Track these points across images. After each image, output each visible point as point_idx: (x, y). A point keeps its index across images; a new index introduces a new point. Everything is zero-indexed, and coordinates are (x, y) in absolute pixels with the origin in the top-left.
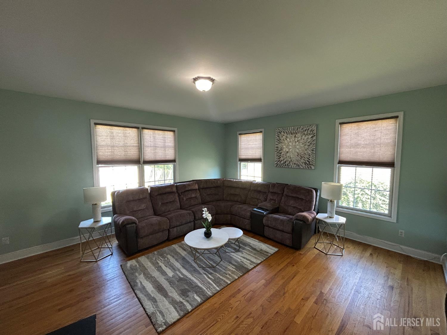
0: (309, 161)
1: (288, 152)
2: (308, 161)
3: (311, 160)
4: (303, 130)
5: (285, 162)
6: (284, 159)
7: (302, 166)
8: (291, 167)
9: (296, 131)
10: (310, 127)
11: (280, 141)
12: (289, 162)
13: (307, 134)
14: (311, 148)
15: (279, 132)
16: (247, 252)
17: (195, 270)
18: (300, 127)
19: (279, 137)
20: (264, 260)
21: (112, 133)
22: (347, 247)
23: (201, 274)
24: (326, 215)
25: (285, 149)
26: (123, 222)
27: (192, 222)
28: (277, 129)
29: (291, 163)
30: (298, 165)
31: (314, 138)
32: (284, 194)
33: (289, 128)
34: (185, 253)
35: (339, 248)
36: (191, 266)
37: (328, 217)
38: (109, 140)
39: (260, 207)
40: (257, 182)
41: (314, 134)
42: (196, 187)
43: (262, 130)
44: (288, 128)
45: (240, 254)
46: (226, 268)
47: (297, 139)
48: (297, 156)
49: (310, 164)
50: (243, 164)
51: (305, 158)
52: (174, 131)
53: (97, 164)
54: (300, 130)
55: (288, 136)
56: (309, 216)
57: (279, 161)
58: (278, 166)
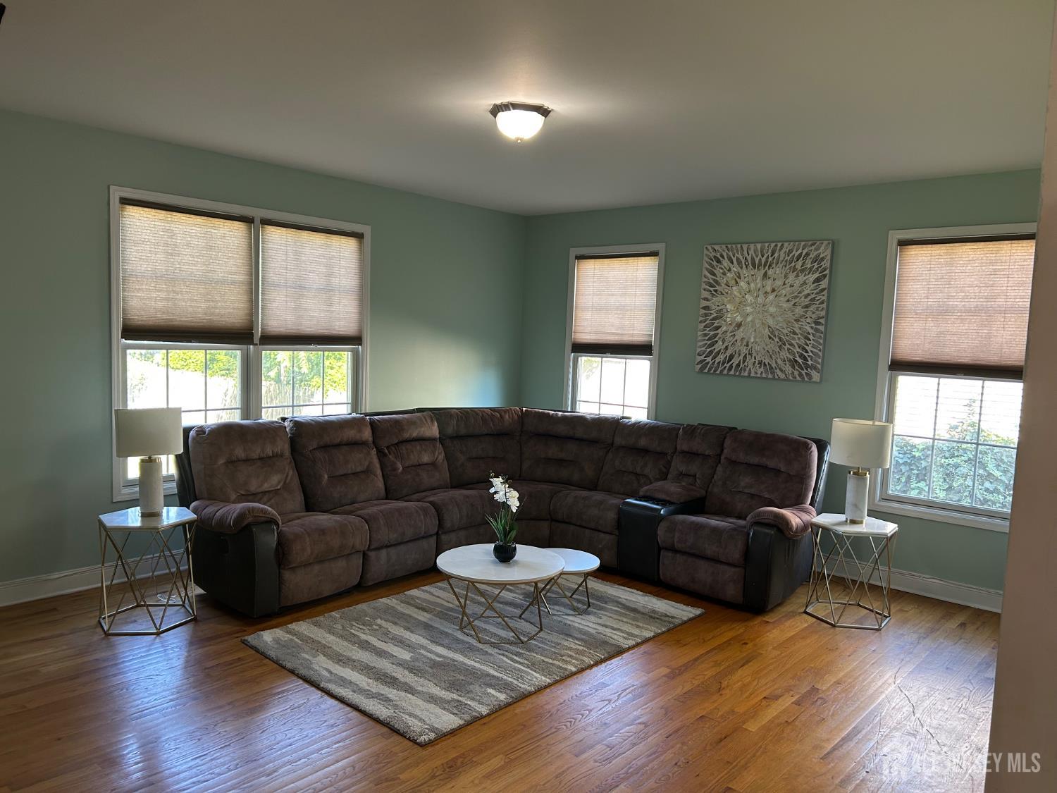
0: (806, 354)
1: (739, 325)
2: (801, 356)
3: (811, 354)
4: (791, 256)
5: (731, 357)
6: (726, 348)
7: (781, 370)
8: (750, 373)
9: (768, 257)
10: (813, 247)
11: (717, 288)
12: (741, 358)
13: (802, 271)
14: (814, 316)
15: (715, 257)
17: (471, 648)
18: (782, 245)
19: (714, 274)
24: (841, 517)
25: (732, 316)
27: (431, 536)
28: (709, 247)
29: (750, 361)
30: (771, 368)
31: (824, 284)
32: (722, 457)
33: (748, 249)
37: (846, 521)
39: (648, 494)
40: (633, 420)
41: (825, 270)
42: (434, 430)
43: (660, 247)
44: (745, 247)
47: (772, 285)
48: (770, 338)
49: (807, 367)
51: (791, 345)
53: (122, 338)
54: (782, 255)
55: (744, 272)
56: (795, 518)
57: (711, 352)
58: (706, 371)
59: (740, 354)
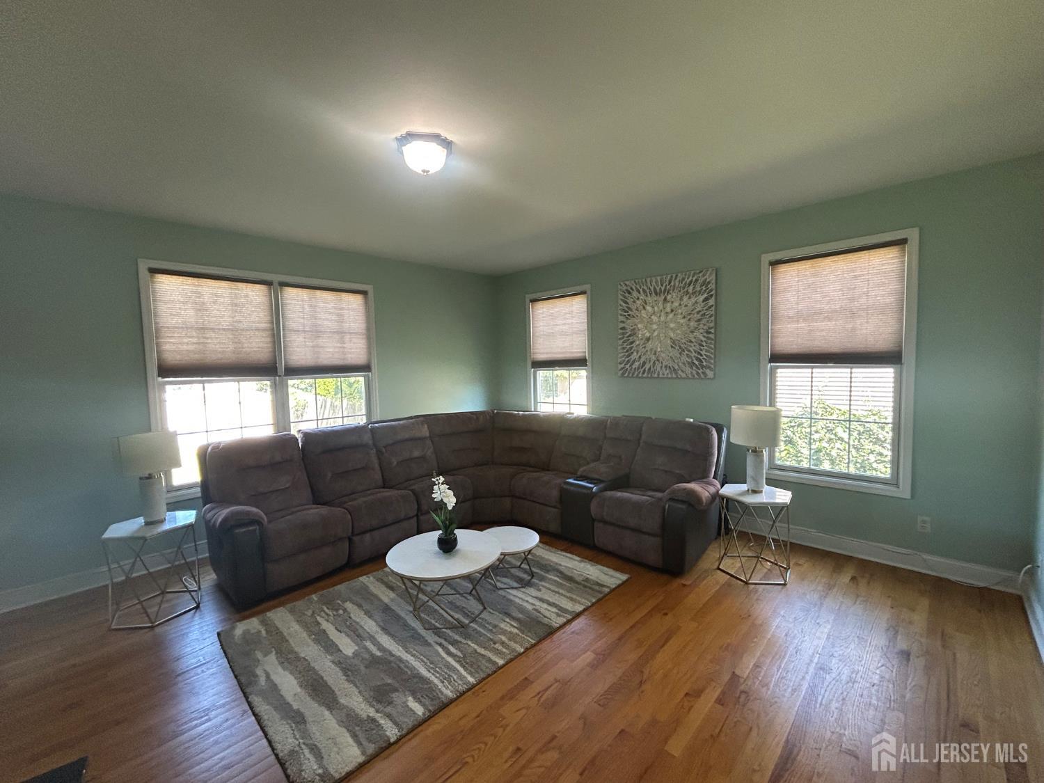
0: (701, 358)
1: (648, 339)
2: (697, 359)
3: (704, 357)
4: (684, 283)
5: (644, 363)
6: (640, 357)
7: (682, 371)
8: (658, 375)
9: (666, 285)
10: (701, 274)
11: (630, 313)
12: (652, 363)
13: (694, 293)
14: (705, 327)
15: (626, 290)
16: (551, 587)
17: (416, 637)
18: (677, 276)
19: (626, 303)
20: (593, 604)
21: (199, 295)
22: (797, 564)
23: (429, 645)
24: (744, 487)
25: (643, 333)
26: (225, 520)
27: (413, 517)
28: (622, 283)
29: (658, 366)
30: (675, 370)
31: (711, 302)
32: (641, 441)
33: (651, 281)
34: (392, 595)
35: (777, 567)
36: (406, 625)
37: (748, 490)
38: (192, 312)
39: (584, 474)
40: (575, 415)
41: (711, 291)
42: (425, 431)
43: (587, 287)
44: (648, 280)
45: (532, 591)
46: (495, 626)
47: (671, 306)
48: (672, 347)
49: (703, 367)
50: (542, 374)
51: (689, 351)
52: (364, 293)
53: (159, 376)
54: (677, 284)
55: (649, 299)
56: (703, 490)
57: (628, 361)
58: (626, 375)
59: (650, 361)
